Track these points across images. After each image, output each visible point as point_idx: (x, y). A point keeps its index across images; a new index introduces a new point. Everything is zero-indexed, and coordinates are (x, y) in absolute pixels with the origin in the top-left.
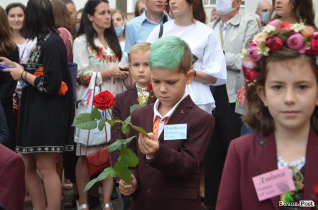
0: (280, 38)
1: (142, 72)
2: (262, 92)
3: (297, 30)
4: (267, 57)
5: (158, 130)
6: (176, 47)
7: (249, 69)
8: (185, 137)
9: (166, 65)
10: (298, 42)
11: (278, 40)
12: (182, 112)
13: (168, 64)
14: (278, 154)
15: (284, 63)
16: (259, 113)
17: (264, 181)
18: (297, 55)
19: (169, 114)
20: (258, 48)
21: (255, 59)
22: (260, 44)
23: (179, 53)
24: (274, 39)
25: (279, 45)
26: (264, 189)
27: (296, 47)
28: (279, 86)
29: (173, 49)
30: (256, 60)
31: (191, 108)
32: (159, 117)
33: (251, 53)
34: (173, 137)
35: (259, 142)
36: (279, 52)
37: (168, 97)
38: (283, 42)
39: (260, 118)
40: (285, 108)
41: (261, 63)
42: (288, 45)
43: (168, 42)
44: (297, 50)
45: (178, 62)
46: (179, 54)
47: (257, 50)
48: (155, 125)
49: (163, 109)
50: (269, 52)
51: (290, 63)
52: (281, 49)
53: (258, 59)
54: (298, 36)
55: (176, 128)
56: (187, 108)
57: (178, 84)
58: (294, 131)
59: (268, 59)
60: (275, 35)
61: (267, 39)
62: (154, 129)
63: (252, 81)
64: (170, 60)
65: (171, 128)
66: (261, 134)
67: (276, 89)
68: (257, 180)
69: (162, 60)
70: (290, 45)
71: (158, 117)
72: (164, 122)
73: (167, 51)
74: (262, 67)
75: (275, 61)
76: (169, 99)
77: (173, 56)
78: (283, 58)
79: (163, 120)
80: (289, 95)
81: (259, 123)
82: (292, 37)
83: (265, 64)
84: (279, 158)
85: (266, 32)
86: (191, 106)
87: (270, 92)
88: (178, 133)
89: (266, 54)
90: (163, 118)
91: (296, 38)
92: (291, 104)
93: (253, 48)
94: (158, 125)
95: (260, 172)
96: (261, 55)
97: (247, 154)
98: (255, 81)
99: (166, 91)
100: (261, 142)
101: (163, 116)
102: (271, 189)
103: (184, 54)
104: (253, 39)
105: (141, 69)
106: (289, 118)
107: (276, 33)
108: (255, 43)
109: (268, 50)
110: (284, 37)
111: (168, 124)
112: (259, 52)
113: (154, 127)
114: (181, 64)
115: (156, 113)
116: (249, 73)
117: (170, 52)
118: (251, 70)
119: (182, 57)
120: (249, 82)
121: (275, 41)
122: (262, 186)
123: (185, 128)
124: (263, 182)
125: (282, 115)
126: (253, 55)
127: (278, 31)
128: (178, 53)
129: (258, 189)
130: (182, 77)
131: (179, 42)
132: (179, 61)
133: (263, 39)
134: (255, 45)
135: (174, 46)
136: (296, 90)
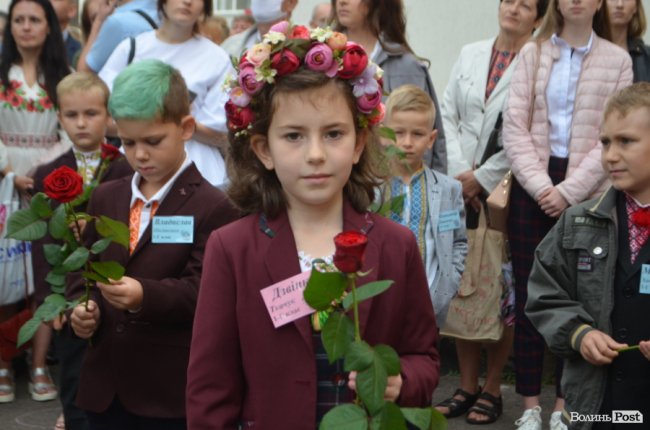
0: (294, 52)
1: (83, 128)
2: (260, 145)
3: (321, 39)
4: (272, 85)
5: (138, 224)
6: (154, 79)
7: (238, 107)
8: (190, 240)
9: (138, 113)
10: (325, 58)
11: (292, 57)
12: (183, 192)
13: (142, 109)
14: (298, 247)
15: (304, 94)
16: (257, 181)
17: (281, 293)
18: (325, 81)
19: (159, 195)
20: (257, 71)
21: (252, 89)
22: (261, 63)
23: (160, 87)
24: (284, 55)
25: (293, 64)
26: (281, 307)
27: (321, 67)
28: (295, 135)
29: (149, 82)
30: (253, 92)
31: (198, 185)
32: (141, 201)
33: (244, 79)
34: (169, 238)
35: (263, 232)
36: (295, 76)
37: (152, 168)
38: (299, 59)
39: (259, 188)
40: (309, 170)
41: (263, 95)
42: (307, 64)
43: (140, 72)
44: (323, 72)
45: (158, 105)
46: (160, 90)
47: (256, 74)
48: (134, 215)
49: (148, 188)
50: (276, 77)
51: (314, 94)
52: (296, 72)
53: (257, 89)
54: (324, 48)
55: (174, 223)
56: (190, 185)
57: (166, 143)
58: (320, 208)
59: (275, 88)
60: (286, 49)
61: (272, 56)
62: (131, 220)
63: (245, 128)
64: (145, 103)
65: (166, 223)
66: (264, 217)
67: (289, 138)
68: (268, 294)
69: (130, 104)
70: (310, 65)
71: (138, 201)
72: (149, 209)
73: (137, 86)
74: (265, 102)
75: (289, 92)
76: (154, 170)
77: (148, 96)
78: (303, 86)
79: (148, 206)
80: (314, 148)
81: (260, 198)
82: (314, 50)
83: (269, 98)
84: (301, 254)
85: (270, 43)
86: (197, 181)
87: (278, 145)
88: (177, 231)
89: (270, 80)
90: (147, 202)
91: (320, 53)
92: (320, 162)
93: (248, 71)
94: (139, 215)
95: (271, 281)
96: (262, 81)
97: (244, 252)
98: (250, 127)
99: (147, 157)
100: (267, 231)
101: (147, 198)
102: (293, 307)
103: (170, 90)
104: (246, 55)
105: (81, 121)
106: (315, 186)
107: (287, 45)
108: (251, 62)
109: (274, 73)
110: (301, 52)
111: (158, 213)
112: (259, 77)
113: (132, 216)
114: (165, 107)
115: (136, 194)
116: (239, 114)
117: (144, 89)
118: (243, 108)
119: (166, 95)
120: (239, 130)
121: (286, 58)
122: (279, 302)
123: (190, 223)
124: (278, 296)
125: (303, 182)
126: (248, 82)
127: (291, 42)
128: (156, 89)
129: (272, 308)
130: (171, 129)
131: (160, 68)
132: (160, 102)
133: (264, 56)
134: (251, 66)
135: (150, 77)
136: (325, 140)
